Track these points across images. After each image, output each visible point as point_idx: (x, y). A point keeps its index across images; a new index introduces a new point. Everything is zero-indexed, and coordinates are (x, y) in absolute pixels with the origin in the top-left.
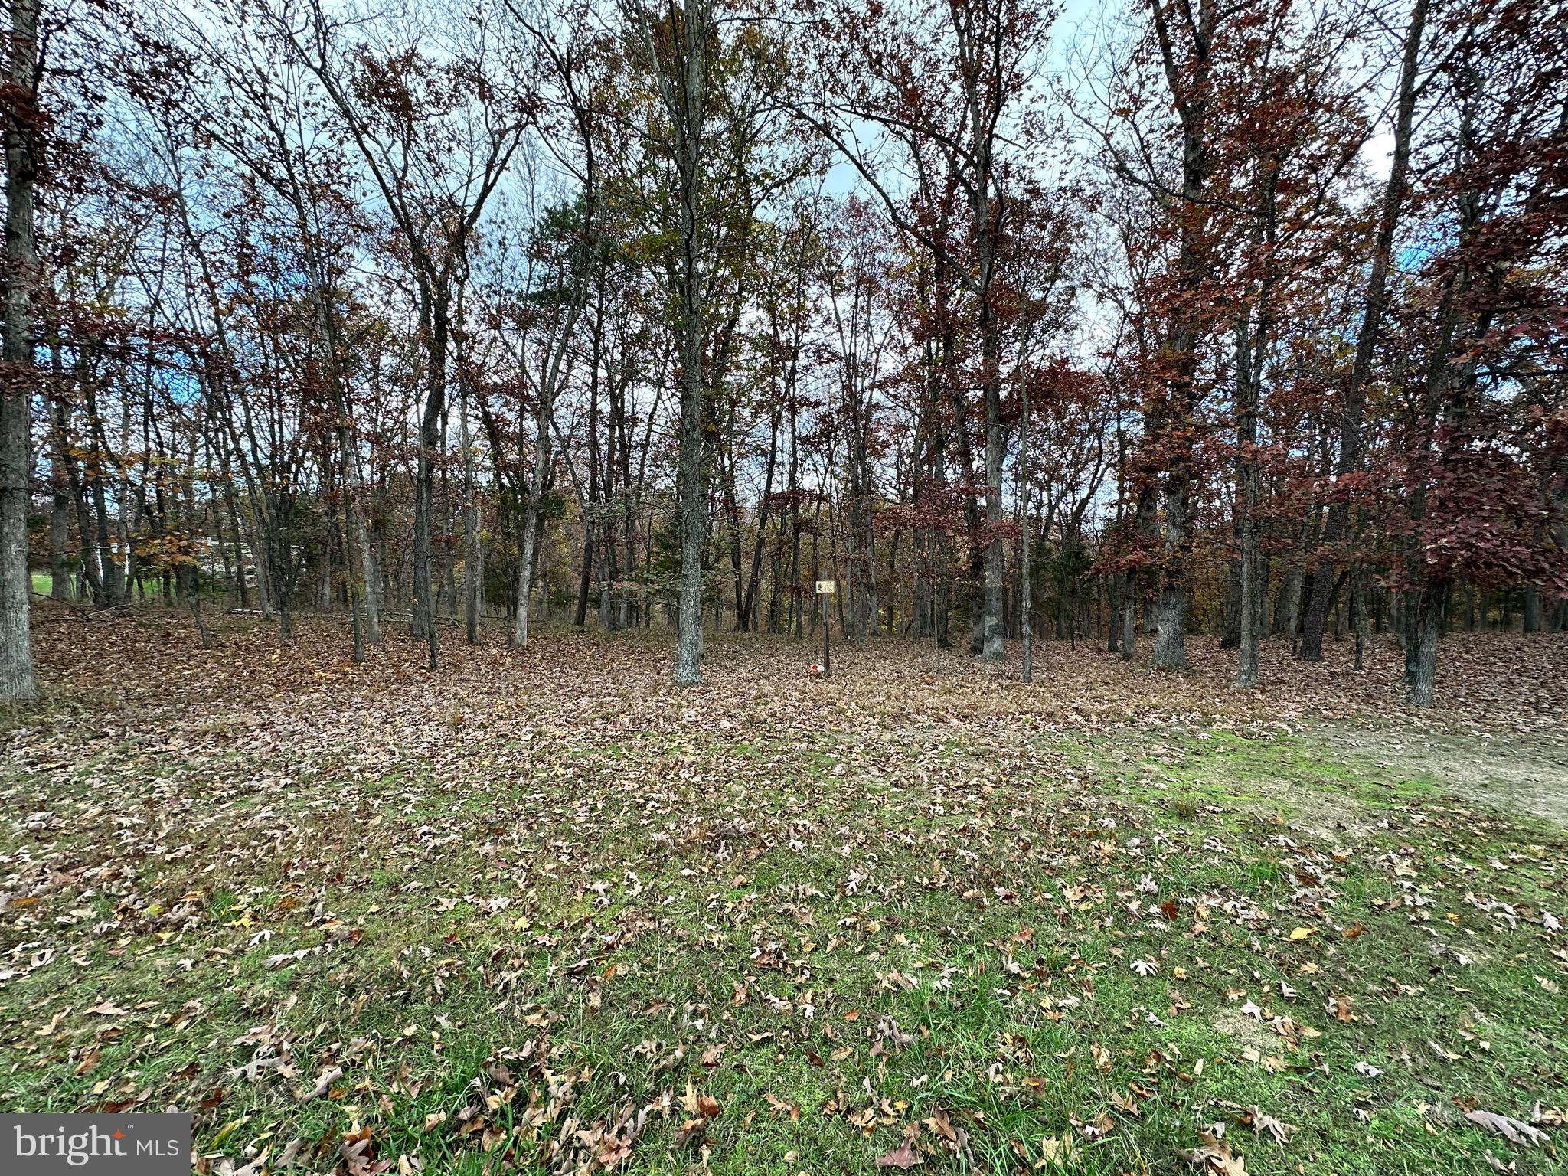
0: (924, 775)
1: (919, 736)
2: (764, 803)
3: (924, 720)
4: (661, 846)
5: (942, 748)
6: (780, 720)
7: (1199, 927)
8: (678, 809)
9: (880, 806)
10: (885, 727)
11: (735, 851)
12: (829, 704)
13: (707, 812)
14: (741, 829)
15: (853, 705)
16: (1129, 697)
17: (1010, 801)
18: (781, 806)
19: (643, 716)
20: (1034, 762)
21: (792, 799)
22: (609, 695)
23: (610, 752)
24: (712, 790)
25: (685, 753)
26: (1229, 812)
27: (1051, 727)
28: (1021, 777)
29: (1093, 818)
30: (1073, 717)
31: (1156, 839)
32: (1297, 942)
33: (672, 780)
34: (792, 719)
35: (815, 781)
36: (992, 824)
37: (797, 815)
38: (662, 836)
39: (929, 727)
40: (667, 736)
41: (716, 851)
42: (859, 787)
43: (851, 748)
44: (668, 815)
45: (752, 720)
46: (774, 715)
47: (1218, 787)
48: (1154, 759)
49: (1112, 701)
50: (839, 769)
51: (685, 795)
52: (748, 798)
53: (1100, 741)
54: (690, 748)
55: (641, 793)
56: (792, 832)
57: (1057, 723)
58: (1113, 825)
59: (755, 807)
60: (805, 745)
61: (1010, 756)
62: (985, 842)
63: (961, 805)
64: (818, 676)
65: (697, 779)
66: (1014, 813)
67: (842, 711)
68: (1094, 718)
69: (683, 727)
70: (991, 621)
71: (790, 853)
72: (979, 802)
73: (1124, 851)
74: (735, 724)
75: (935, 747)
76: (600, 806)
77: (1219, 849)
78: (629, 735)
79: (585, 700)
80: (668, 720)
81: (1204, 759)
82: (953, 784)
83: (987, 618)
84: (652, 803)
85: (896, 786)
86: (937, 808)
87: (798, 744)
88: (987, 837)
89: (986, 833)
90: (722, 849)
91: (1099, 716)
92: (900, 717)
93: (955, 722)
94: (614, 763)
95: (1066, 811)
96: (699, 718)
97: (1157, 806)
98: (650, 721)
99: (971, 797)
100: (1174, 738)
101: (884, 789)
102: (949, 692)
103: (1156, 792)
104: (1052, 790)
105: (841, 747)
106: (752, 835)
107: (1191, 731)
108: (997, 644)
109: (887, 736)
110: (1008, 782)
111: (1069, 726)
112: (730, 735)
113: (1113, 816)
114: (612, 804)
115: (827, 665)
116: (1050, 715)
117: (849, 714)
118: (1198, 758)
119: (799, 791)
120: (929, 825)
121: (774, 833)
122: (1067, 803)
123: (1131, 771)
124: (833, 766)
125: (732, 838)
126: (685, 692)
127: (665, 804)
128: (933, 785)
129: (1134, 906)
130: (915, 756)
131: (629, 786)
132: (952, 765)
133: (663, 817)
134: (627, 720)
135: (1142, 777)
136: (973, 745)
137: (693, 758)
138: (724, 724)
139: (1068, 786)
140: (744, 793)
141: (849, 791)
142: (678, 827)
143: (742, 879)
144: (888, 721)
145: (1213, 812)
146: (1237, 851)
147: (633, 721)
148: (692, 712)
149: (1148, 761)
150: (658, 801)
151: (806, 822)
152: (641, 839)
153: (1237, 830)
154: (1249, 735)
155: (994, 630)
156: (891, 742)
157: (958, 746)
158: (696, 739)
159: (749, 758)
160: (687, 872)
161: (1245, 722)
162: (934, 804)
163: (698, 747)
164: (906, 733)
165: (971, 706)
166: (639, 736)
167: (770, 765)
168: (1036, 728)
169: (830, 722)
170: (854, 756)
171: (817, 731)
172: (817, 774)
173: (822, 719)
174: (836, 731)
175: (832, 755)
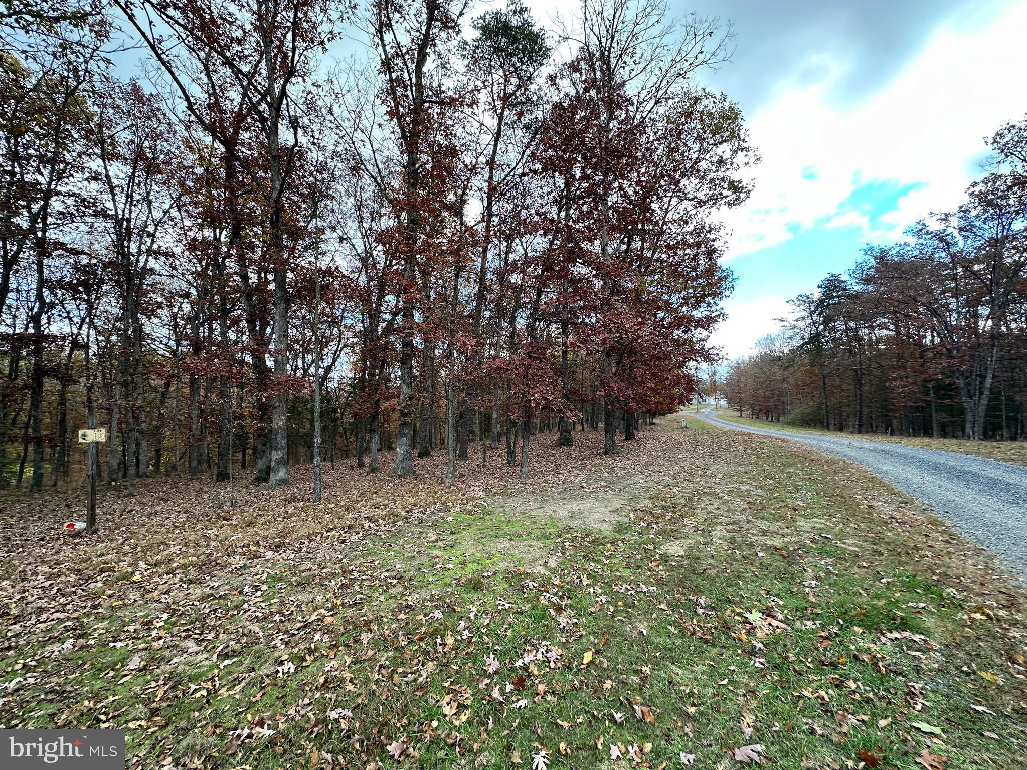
0: (255, 628)
1: (236, 581)
3: (237, 561)
5: (264, 587)
7: (542, 688)
9: (212, 693)
10: (190, 582)
12: (102, 571)
15: (142, 565)
16: (395, 501)
17: (356, 626)
20: (355, 575)
26: (495, 574)
27: (354, 538)
28: (353, 594)
29: (426, 615)
30: (367, 524)
31: (472, 615)
32: (589, 665)
35: (97, 697)
36: (349, 660)
39: (244, 567)
42: (175, 681)
43: (148, 625)
47: (478, 555)
48: (434, 545)
49: (386, 505)
50: (135, 662)
53: (393, 540)
57: (358, 533)
58: (441, 616)
60: (68, 644)
61: (334, 575)
62: (350, 687)
63: (311, 652)
64: (78, 534)
66: (365, 637)
67: (127, 577)
68: (381, 522)
70: (277, 455)
72: (326, 638)
73: (459, 638)
75: (257, 588)
77: (507, 606)
81: (458, 536)
82: (292, 627)
83: (274, 453)
85: (227, 656)
86: (285, 668)
88: (351, 681)
89: (348, 676)
91: (384, 519)
92: (208, 566)
93: (269, 554)
95: (402, 616)
97: (458, 585)
99: (318, 636)
100: (435, 525)
101: (211, 668)
102: (251, 524)
103: (451, 573)
104: (382, 598)
105: (132, 628)
107: (442, 518)
108: (282, 474)
109: (197, 592)
110: (343, 604)
111: (367, 534)
113: (436, 607)
115: (92, 520)
116: (350, 527)
117: (137, 577)
118: (454, 537)
120: (284, 696)
122: (401, 608)
123: (424, 559)
124: (124, 661)
128: (270, 639)
129: (496, 694)
130: (237, 607)
132: (282, 603)
135: (436, 564)
136: (295, 574)
139: (393, 591)
141: (160, 693)
144: (193, 573)
145: (489, 577)
146: (516, 603)
149: (430, 547)
153: (506, 586)
154: (470, 513)
155: (279, 462)
156: (203, 599)
157: (280, 579)
161: (464, 504)
162: (281, 663)
164: (218, 582)
165: (280, 534)
168: (343, 542)
169: (110, 596)
170: (154, 633)
171: (87, 615)
172: (98, 684)
173: (96, 595)
174: (120, 607)
175: (119, 645)
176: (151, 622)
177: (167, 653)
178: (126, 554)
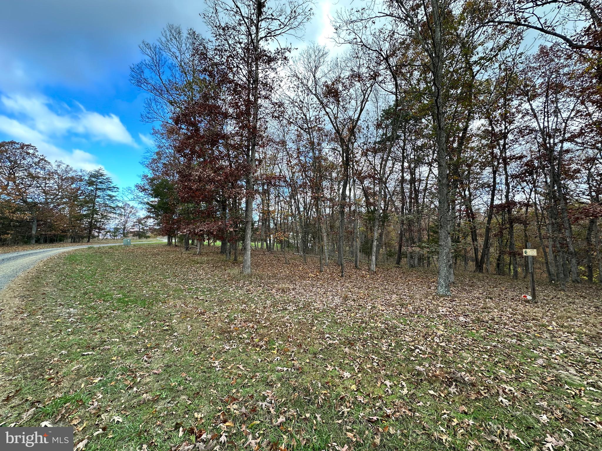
2: (483, 368)
4: (419, 373)
6: (497, 323)
8: (431, 357)
10: (582, 342)
11: (461, 391)
12: (533, 319)
13: (447, 363)
14: (466, 379)
15: (554, 323)
18: (494, 373)
19: (419, 307)
21: (503, 371)
22: (405, 295)
23: (402, 321)
24: (451, 352)
25: (439, 329)
33: (430, 341)
34: (505, 324)
35: (521, 364)
37: (506, 383)
38: (421, 369)
40: (430, 319)
41: (450, 387)
42: (558, 379)
43: (552, 351)
44: (426, 359)
45: (478, 319)
46: (493, 319)
50: (540, 361)
51: (435, 350)
52: (472, 363)
54: (441, 328)
55: (413, 344)
56: (501, 391)
59: (476, 369)
60: (514, 341)
64: (528, 301)
65: (443, 344)
67: (544, 326)
69: (439, 316)
71: (499, 404)
74: (468, 320)
76: (393, 345)
78: (411, 315)
79: (394, 296)
80: (431, 311)
84: (418, 350)
85: (593, 386)
87: (509, 339)
90: (453, 387)
94: (403, 326)
96: (448, 313)
98: (422, 310)
101: (581, 386)
106: (473, 385)
109: (585, 349)
112: (465, 325)
114: (399, 345)
115: (534, 296)
117: (550, 328)
119: (508, 368)
121: (488, 388)
124: (536, 359)
125: (460, 382)
126: (442, 299)
127: (424, 353)
131: (408, 339)
133: (423, 359)
134: (411, 308)
137: (442, 333)
138: (462, 318)
140: (470, 359)
141: (549, 379)
142: (430, 366)
143: (464, 408)
144: (585, 339)
147: (414, 309)
148: (444, 310)
150: (421, 350)
151: (512, 389)
152: (410, 366)
156: (588, 354)
158: (445, 323)
159: (475, 340)
160: (432, 392)
163: (445, 327)
166: (416, 316)
167: (489, 347)
169: (535, 331)
170: (554, 356)
171: (524, 334)
172: (523, 361)
173: (528, 328)
174: (539, 337)
175: (535, 351)
176: (553, 351)
177: (558, 367)
178: (547, 316)
